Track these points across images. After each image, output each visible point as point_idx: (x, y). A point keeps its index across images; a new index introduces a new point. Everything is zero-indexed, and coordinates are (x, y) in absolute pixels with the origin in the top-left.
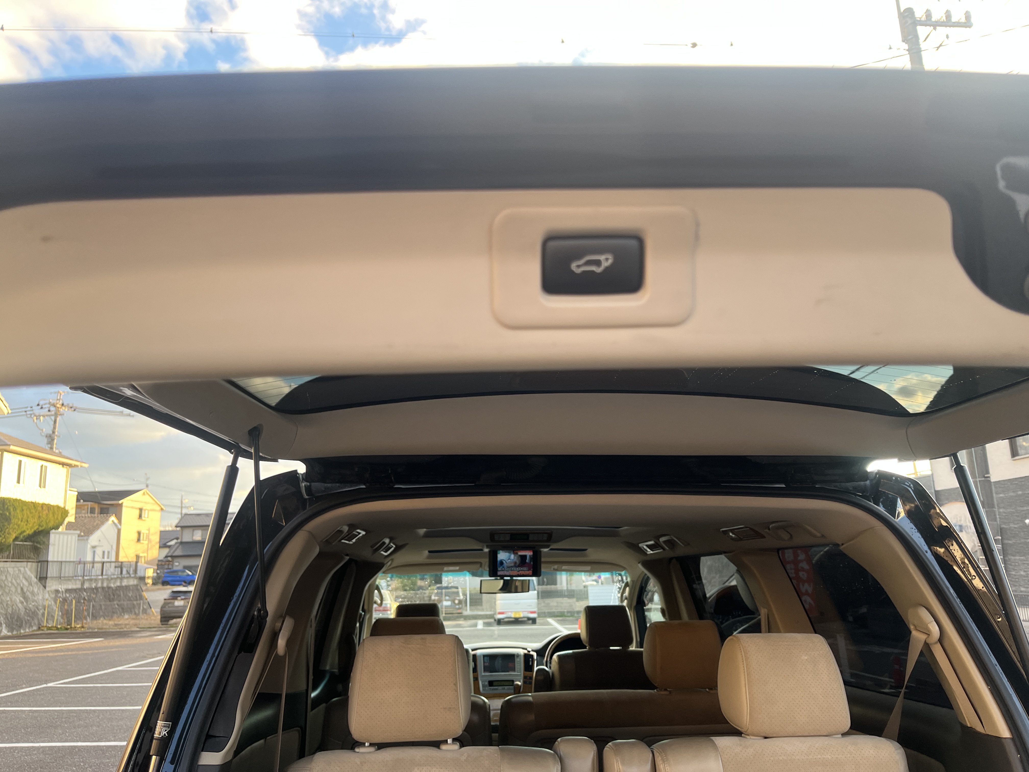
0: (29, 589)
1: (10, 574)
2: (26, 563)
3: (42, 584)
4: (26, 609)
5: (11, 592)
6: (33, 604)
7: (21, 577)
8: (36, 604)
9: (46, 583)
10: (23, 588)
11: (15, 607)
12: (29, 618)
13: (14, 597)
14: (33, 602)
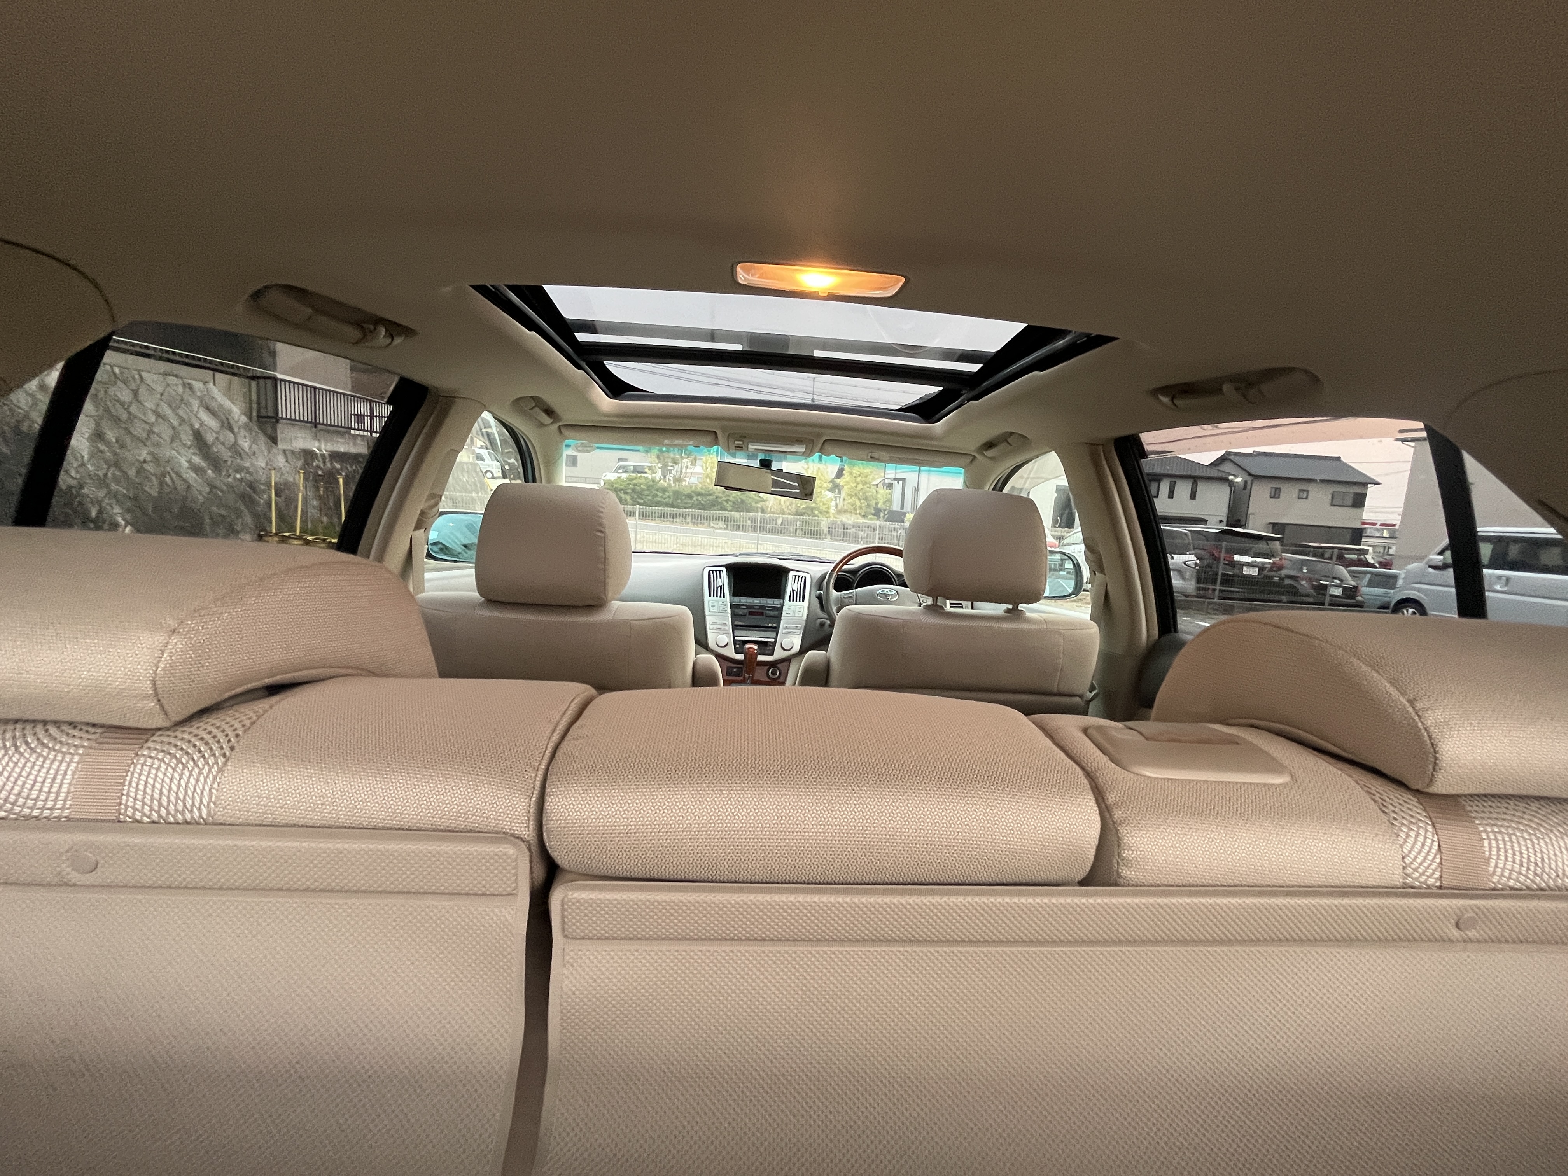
0: (221, 438)
1: (151, 390)
2: (211, 372)
3: (266, 434)
4: (212, 487)
5: (155, 438)
6: (238, 476)
7: (195, 404)
8: (248, 477)
9: (275, 430)
10: (203, 432)
11: (172, 479)
12: (223, 512)
13: (167, 452)
14: (237, 471)
